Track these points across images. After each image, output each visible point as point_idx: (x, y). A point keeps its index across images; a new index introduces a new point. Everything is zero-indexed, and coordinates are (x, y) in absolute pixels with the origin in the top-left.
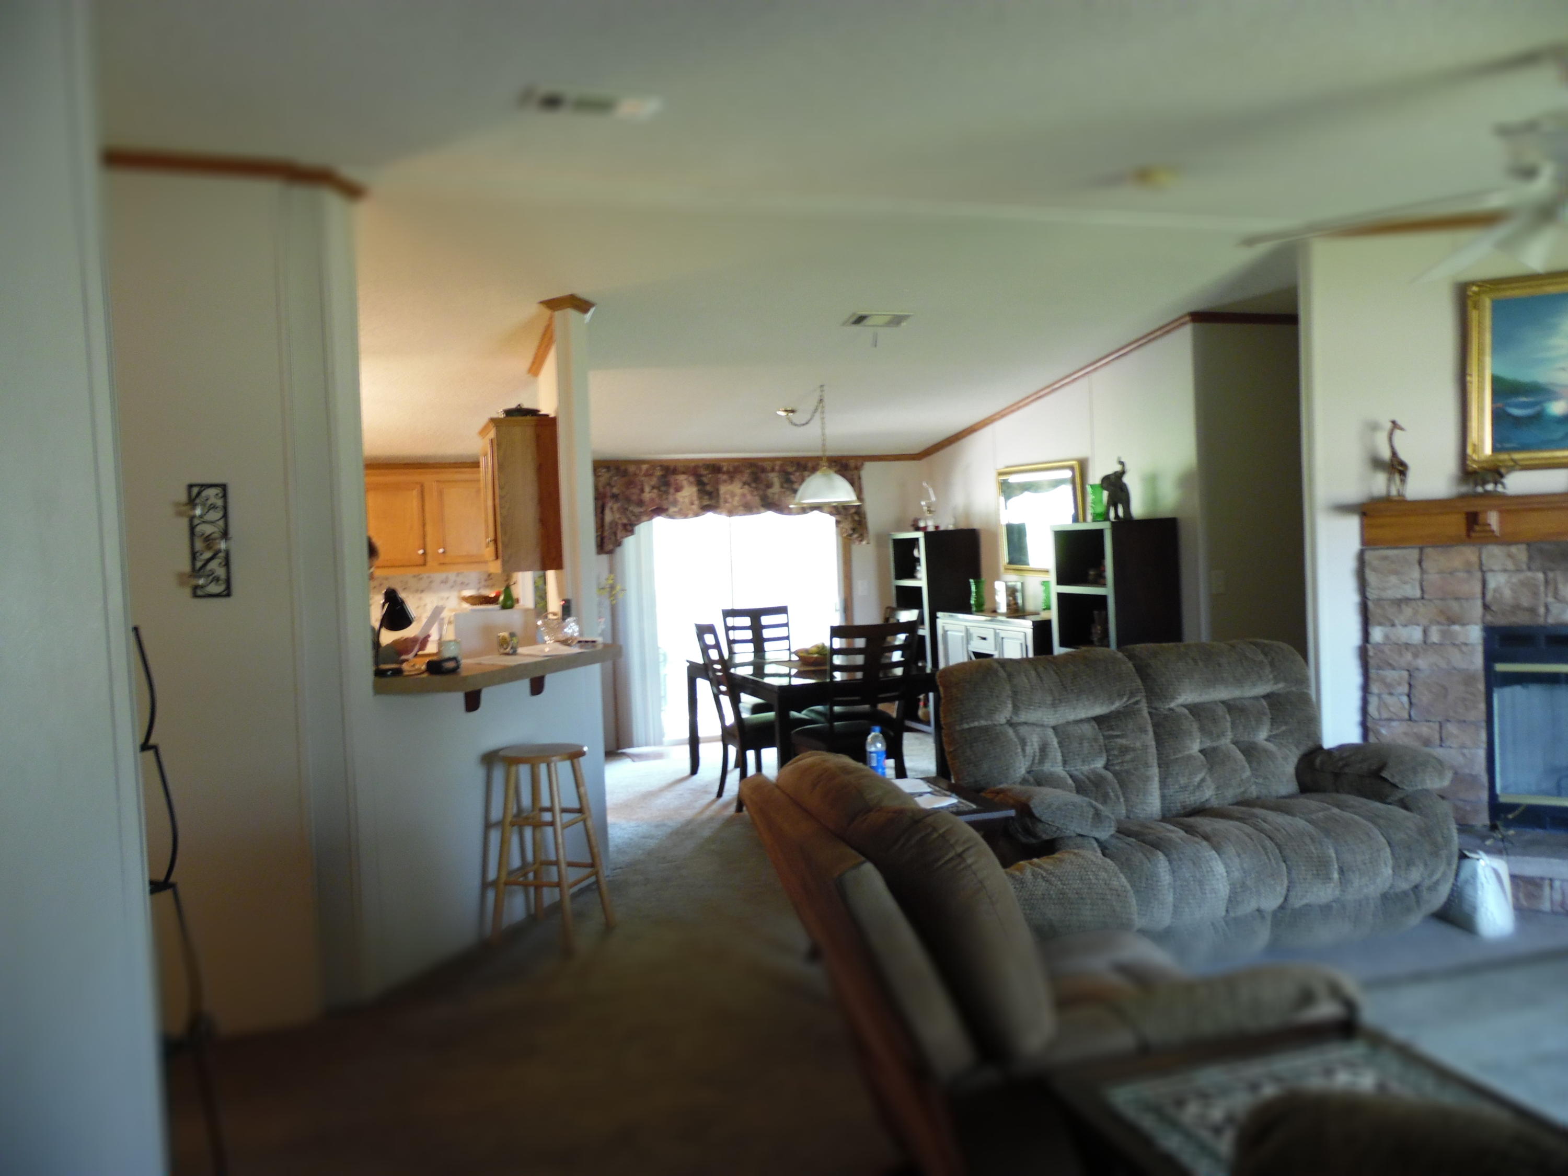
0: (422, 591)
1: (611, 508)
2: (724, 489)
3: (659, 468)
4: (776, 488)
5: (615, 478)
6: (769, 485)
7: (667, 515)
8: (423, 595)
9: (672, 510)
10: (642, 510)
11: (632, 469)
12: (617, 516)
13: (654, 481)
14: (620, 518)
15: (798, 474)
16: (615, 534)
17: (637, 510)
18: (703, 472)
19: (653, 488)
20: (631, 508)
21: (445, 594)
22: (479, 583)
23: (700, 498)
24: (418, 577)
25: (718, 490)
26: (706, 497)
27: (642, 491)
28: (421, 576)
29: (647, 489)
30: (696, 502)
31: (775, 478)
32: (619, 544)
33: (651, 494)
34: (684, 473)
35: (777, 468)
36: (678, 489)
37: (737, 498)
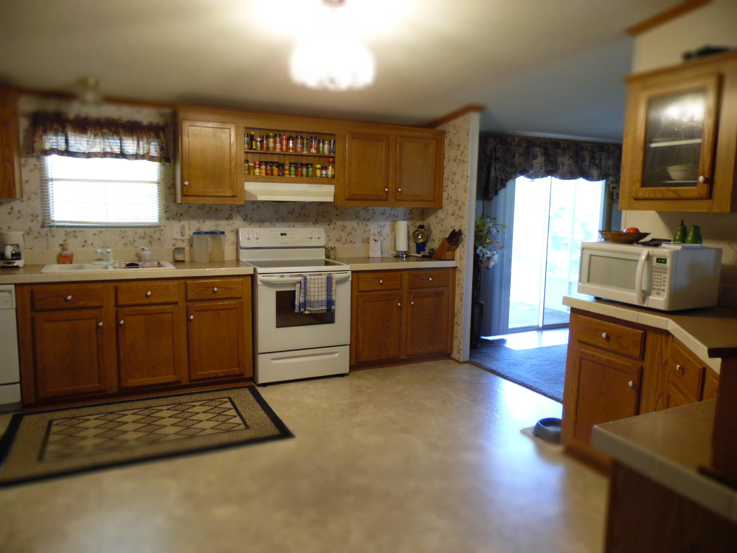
0: (368, 220)
1: (495, 168)
2: (559, 159)
3: (524, 141)
4: (587, 163)
5: (498, 146)
6: (583, 160)
7: (527, 175)
8: (368, 223)
9: (531, 171)
10: (512, 170)
11: (509, 140)
12: (498, 173)
13: (522, 150)
14: (500, 175)
15: (598, 153)
16: (496, 186)
17: (510, 170)
18: (550, 147)
19: (521, 155)
20: (506, 169)
21: (382, 223)
22: (405, 216)
23: (545, 165)
24: (366, 209)
25: (556, 160)
26: (550, 165)
27: (514, 156)
28: (368, 208)
29: (517, 156)
30: (543, 168)
31: (587, 155)
32: (496, 193)
33: (519, 159)
34: (539, 146)
35: (589, 148)
36: (535, 157)
37: (565, 167)
